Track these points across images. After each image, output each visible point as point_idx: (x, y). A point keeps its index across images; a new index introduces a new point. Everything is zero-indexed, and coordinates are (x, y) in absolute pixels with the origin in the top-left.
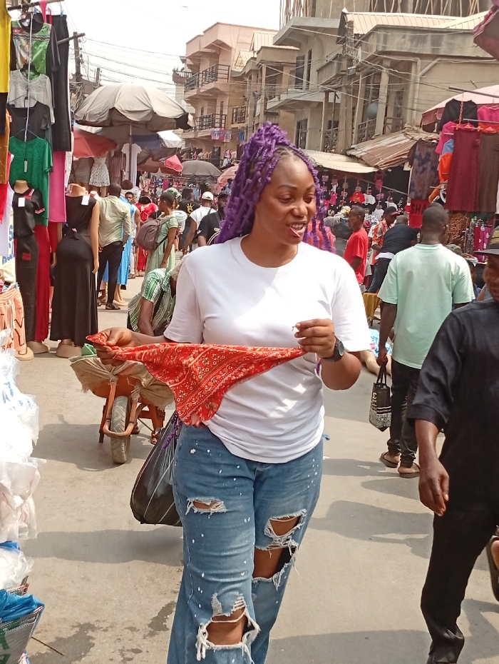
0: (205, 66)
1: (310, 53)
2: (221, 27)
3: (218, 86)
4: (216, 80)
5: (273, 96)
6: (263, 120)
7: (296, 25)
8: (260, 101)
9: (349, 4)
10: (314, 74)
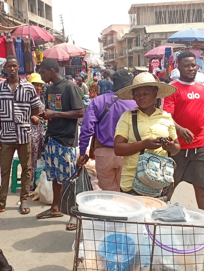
0: (109, 38)
1: (139, 35)
2: (113, 26)
3: (114, 45)
4: (113, 43)
5: (130, 48)
6: (128, 55)
7: (134, 28)
8: (127, 50)
9: (149, 20)
10: (140, 42)
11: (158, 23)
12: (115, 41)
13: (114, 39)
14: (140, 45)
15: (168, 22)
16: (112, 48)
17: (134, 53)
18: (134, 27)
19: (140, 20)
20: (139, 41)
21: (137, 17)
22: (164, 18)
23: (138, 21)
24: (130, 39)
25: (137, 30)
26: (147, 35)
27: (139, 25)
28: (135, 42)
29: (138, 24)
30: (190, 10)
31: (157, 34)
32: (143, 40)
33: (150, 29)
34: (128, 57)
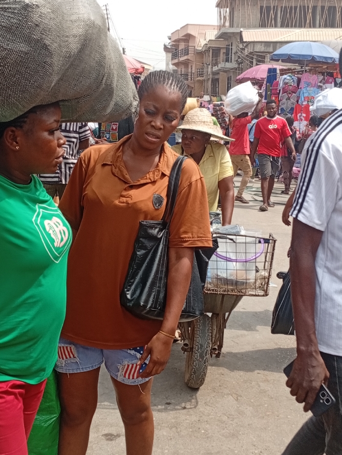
1: (232, 43)
3: (189, 58)
4: (188, 54)
5: (216, 64)
6: (211, 76)
7: (224, 32)
8: (210, 67)
9: (249, 20)
10: (233, 55)
11: (263, 25)
12: (191, 51)
13: (190, 48)
14: (231, 60)
15: (279, 24)
16: (186, 64)
17: (221, 73)
18: (223, 30)
19: (235, 19)
20: (231, 53)
21: (230, 13)
22: (273, 17)
23: (232, 20)
24: (217, 50)
25: (229, 35)
26: (245, 45)
27: (233, 27)
28: (225, 55)
29: (231, 25)
30: (317, 6)
31: (260, 44)
32: (237, 52)
33: (249, 35)
34: (210, 80)
